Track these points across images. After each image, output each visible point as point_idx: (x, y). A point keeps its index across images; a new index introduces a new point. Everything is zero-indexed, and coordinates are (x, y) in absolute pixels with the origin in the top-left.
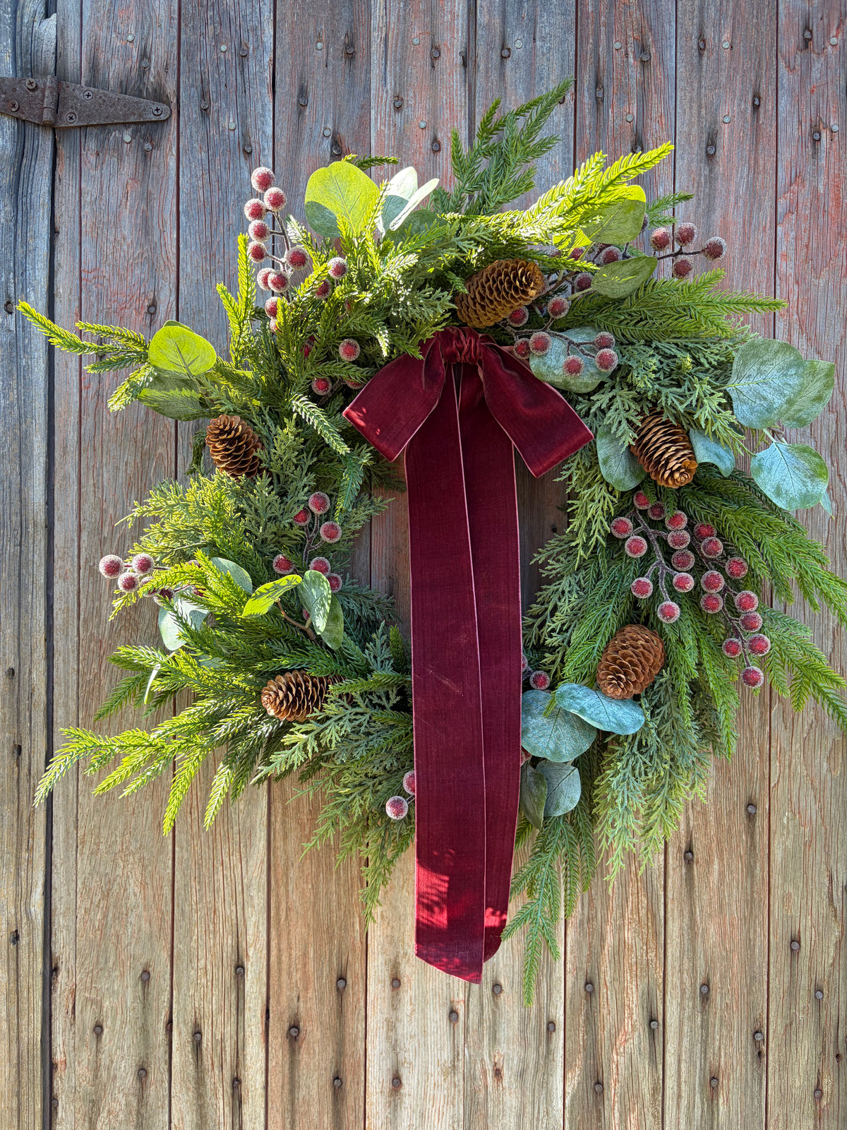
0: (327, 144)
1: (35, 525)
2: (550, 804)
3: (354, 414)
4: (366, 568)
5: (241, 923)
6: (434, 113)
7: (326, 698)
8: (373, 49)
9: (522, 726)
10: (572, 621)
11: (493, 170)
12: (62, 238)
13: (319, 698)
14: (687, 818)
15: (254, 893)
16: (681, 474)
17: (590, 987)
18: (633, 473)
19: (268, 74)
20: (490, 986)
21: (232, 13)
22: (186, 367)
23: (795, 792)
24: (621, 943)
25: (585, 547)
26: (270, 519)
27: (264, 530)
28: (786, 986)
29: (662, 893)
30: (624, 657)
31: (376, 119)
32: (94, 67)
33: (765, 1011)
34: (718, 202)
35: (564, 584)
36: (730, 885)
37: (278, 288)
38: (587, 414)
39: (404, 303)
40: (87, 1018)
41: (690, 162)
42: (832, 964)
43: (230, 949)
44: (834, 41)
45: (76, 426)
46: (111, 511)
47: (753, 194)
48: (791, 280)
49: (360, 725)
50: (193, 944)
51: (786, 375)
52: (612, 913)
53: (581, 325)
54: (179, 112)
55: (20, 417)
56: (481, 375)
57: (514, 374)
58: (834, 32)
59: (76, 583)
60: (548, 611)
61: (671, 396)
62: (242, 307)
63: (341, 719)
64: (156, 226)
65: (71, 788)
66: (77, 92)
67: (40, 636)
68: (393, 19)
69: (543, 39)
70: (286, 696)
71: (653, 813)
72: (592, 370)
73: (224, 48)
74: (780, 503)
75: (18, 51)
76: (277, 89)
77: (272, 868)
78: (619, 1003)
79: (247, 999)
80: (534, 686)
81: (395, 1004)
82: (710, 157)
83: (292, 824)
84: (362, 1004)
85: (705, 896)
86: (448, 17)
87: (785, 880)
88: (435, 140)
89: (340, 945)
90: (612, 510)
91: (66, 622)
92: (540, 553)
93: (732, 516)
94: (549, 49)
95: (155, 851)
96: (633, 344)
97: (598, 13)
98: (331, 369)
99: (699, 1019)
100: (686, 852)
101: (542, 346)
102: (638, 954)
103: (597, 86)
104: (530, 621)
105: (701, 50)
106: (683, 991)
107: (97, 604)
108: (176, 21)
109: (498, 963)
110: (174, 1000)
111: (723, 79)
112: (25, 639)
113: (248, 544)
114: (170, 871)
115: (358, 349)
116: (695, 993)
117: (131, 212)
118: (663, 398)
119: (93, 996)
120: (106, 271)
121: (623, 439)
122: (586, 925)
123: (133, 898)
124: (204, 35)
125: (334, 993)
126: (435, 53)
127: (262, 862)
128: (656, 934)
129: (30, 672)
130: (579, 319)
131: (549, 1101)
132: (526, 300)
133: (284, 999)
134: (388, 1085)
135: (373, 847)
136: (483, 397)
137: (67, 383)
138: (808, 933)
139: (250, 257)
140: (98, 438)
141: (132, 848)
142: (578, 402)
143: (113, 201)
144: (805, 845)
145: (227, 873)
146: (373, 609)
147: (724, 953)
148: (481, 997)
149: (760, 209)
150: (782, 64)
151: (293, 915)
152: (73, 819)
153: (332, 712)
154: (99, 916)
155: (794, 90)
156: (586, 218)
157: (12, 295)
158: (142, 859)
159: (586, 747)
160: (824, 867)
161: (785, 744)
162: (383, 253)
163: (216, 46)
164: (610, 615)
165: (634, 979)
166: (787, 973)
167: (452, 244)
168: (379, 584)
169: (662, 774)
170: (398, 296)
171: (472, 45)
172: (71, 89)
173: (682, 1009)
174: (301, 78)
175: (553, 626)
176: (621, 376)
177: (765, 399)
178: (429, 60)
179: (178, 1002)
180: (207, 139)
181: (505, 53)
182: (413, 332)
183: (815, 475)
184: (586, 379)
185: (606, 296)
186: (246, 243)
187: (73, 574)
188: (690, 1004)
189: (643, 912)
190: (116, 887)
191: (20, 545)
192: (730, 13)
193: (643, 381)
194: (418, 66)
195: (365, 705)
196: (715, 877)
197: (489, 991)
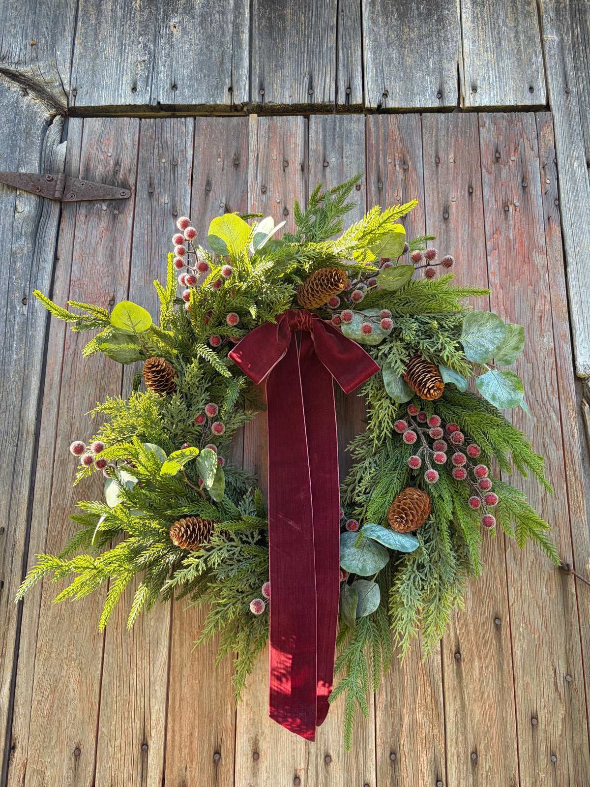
1: (28, 433)
2: (360, 607)
3: (234, 355)
4: (240, 459)
5: (147, 711)
6: (285, 195)
7: (212, 534)
8: (250, 161)
9: (341, 553)
10: (372, 486)
11: (318, 220)
12: (61, 262)
13: (209, 533)
14: (455, 628)
15: (157, 688)
16: (435, 391)
17: (394, 756)
18: (406, 393)
19: (189, 175)
20: (323, 757)
21: (169, 143)
22: (133, 327)
23: (526, 609)
24: (414, 722)
25: (379, 438)
26: (180, 421)
27: (176, 428)
28: (531, 751)
29: (441, 684)
30: (405, 504)
31: (251, 198)
32: (87, 169)
33: (517, 771)
34: (452, 243)
35: (366, 463)
36: (487, 677)
37: (191, 284)
38: (376, 358)
39: (266, 292)
41: (434, 222)
42: (561, 735)
43: (138, 731)
44: (513, 158)
45: (60, 372)
46: (77, 424)
47: (472, 238)
48: (498, 286)
49: (234, 554)
50: (113, 728)
51: (495, 332)
52: (407, 700)
53: (371, 307)
54: (135, 194)
55: (25, 366)
56: (312, 337)
57: (332, 335)
58: (513, 154)
59: (51, 471)
60: (357, 481)
61: (426, 344)
62: (168, 294)
63: (221, 549)
64: (117, 255)
65: (35, 612)
66: (76, 183)
67: (24, 506)
68: (262, 146)
69: (347, 157)
70: (186, 531)
71: (429, 616)
72: (379, 332)
73: (164, 161)
74: (495, 405)
75: (43, 160)
76: (194, 182)
77: (171, 668)
78: (414, 768)
79: (149, 769)
80: (348, 529)
81: (255, 772)
82: (446, 219)
83: (186, 636)
84: (232, 772)
85: (471, 686)
86: (293, 146)
87: (524, 672)
88: (285, 209)
89: (217, 727)
90: (394, 415)
91: (42, 496)
92: (351, 444)
93: (468, 418)
94: (351, 163)
95: (90, 657)
96: (403, 317)
97: (378, 144)
98: (222, 330)
99: (471, 779)
100: (456, 653)
101: (348, 318)
102: (427, 730)
103: (378, 181)
104: (345, 487)
105: (437, 164)
106: (459, 758)
107: (64, 484)
108: (137, 146)
109: (329, 739)
110: (97, 771)
111: (451, 178)
112: (14, 507)
113: (165, 435)
114: (99, 672)
115: (238, 318)
116: (467, 759)
117: (103, 248)
118: (421, 345)
119: (39, 768)
120: (86, 280)
121: (398, 370)
122: (389, 709)
123: (72, 693)
124: (153, 154)
125: (212, 765)
126: (286, 164)
127: (164, 664)
128: (438, 715)
129: (15, 530)
130: (371, 303)
132: (338, 290)
133: (175, 769)
135: (242, 645)
136: (314, 351)
137: (56, 345)
138: (542, 712)
139: (175, 266)
140: (73, 379)
141: (73, 655)
142: (371, 351)
143: (93, 241)
144: (536, 647)
145: (139, 673)
146: (244, 483)
147: (486, 729)
148: (316, 766)
149: (477, 247)
150: (484, 170)
151: (184, 703)
152: (34, 634)
153: (216, 543)
154: (47, 707)
155: (491, 184)
156: (371, 241)
157: (27, 294)
158: (80, 663)
159: (383, 566)
160: (550, 663)
161: (517, 576)
162: (253, 262)
163: (159, 159)
164: (395, 481)
165: (424, 749)
166: (530, 742)
167: (294, 258)
168: (248, 469)
169: (434, 586)
170: (262, 289)
171: (307, 160)
172: (73, 181)
173: (459, 772)
174: (208, 177)
175: (360, 489)
176: (396, 334)
177: (483, 346)
178: (282, 168)
179: (100, 772)
180: (151, 208)
181: (326, 164)
182: (271, 308)
183: (515, 389)
184: (375, 337)
185: (386, 290)
186: (173, 257)
187: (49, 465)
188: (465, 767)
189: (428, 698)
190: (60, 684)
191: (17, 446)
192: (453, 144)
193: (409, 336)
194: (276, 170)
195: (238, 541)
196: (476, 671)
197: (321, 761)
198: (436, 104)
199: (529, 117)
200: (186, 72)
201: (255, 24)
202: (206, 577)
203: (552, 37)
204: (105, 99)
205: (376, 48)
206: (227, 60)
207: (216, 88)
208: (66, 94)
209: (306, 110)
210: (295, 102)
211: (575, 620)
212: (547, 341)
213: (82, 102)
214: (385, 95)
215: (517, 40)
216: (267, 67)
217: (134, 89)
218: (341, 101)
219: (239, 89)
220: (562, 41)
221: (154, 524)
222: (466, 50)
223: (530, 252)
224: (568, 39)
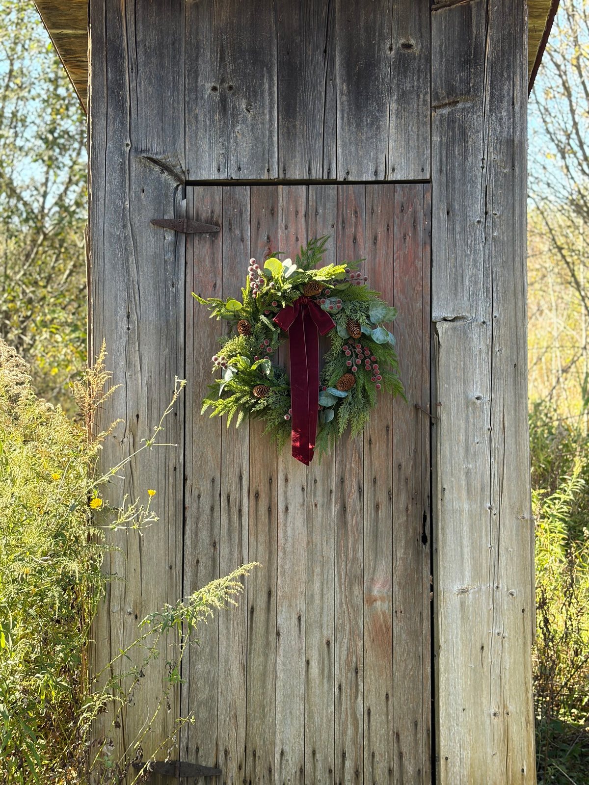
0: (266, 238)
1: (181, 348)
2: (326, 418)
3: (276, 320)
4: (277, 361)
5: (241, 464)
6: (297, 230)
7: (269, 391)
8: (279, 212)
9: (319, 399)
10: (332, 373)
12: (188, 265)
13: (267, 392)
14: (369, 431)
15: (245, 455)
16: (357, 335)
17: (342, 481)
18: (347, 335)
19: (249, 218)
20: (314, 480)
21: (238, 200)
22: (234, 309)
23: (400, 423)
24: (351, 467)
25: (336, 353)
26: (254, 346)
27: (253, 349)
28: (398, 478)
29: (363, 453)
30: (344, 380)
31: (280, 231)
32: (198, 215)
33: (392, 486)
34: (378, 256)
35: (331, 364)
36: (382, 450)
37: (256, 288)
38: (335, 320)
39: (289, 294)
40: (196, 493)
41: (369, 245)
42: (411, 472)
43: (238, 472)
44: (410, 210)
45: (193, 320)
46: (203, 345)
47: (387, 253)
48: (398, 278)
49: (277, 399)
50: (227, 471)
51: (382, 310)
52: (348, 459)
53: (333, 297)
54: (222, 229)
55: (177, 317)
56: (309, 307)
57: (317, 308)
58: (410, 207)
59: (192, 366)
60: (327, 371)
62: (247, 293)
63: (273, 397)
64: (216, 261)
66: (193, 223)
68: (285, 203)
69: (328, 209)
70: (259, 391)
72: (336, 309)
73: (236, 210)
74: (378, 342)
75: (175, 211)
76: (251, 223)
77: (251, 448)
78: (350, 484)
79: (243, 486)
80: (322, 390)
81: (286, 487)
82: (375, 244)
83: (256, 435)
84: (277, 486)
85: (375, 453)
86: (300, 203)
87: (397, 448)
88: (297, 238)
89: (270, 470)
90: (342, 344)
91: (189, 377)
92: (325, 355)
93: (372, 345)
94: (330, 212)
95: (216, 443)
96: (346, 302)
97: (343, 202)
98: (270, 308)
99: (373, 488)
100: (369, 441)
101: (324, 302)
102: (356, 470)
103: (343, 223)
104: (322, 373)
105: (372, 213)
106: (368, 480)
107: (199, 372)
108: (222, 202)
109: (316, 474)
110: (222, 487)
111: (379, 221)
113: (249, 353)
114: (220, 449)
115: (277, 304)
116: (372, 481)
117: (208, 258)
119: (198, 486)
120: (201, 275)
121: (343, 326)
122: (341, 462)
123: (209, 458)
124: (230, 207)
125: (269, 484)
126: (297, 213)
127: (248, 446)
128: (361, 465)
131: (331, 513)
133: (254, 486)
134: (284, 510)
135: (280, 435)
136: (309, 314)
138: (403, 463)
140: (199, 323)
141: (209, 443)
142: (332, 317)
143: (203, 254)
144: (403, 438)
145: (237, 450)
146: (281, 372)
147: (380, 470)
148: (311, 484)
149: (389, 258)
150: (395, 217)
151: (256, 461)
152: (191, 435)
153: (271, 395)
154: (199, 463)
155: (399, 224)
156: (330, 276)
157: (174, 282)
158: (212, 446)
159: (335, 403)
160: (408, 444)
161: (397, 410)
162: (283, 283)
163: (233, 210)
164: (341, 371)
165: (355, 477)
166: (398, 475)
168: (281, 365)
169: (356, 412)
171: (307, 210)
172: (191, 222)
173: (368, 486)
174: (258, 220)
175: (328, 374)
177: (378, 316)
178: (295, 215)
180: (231, 238)
181: (317, 213)
183: (387, 335)
184: (335, 311)
185: (340, 290)
186: (249, 276)
187: (191, 362)
188: (371, 484)
189: (357, 458)
190: (204, 454)
191: (176, 354)
192: (381, 202)
193: (347, 312)
194: (292, 217)
195: (278, 395)
196: (377, 448)
197: (313, 482)
198: (374, 179)
199: (420, 186)
200: (245, 160)
201: (281, 131)
202: (267, 408)
203: (436, 138)
204: (204, 176)
205: (344, 145)
206: (266, 152)
207: (261, 170)
208: (184, 172)
209: (307, 183)
210: (302, 178)
211: (420, 427)
212: (419, 305)
213: (192, 178)
214: (348, 173)
215: (418, 140)
216: (287, 158)
217: (219, 170)
218: (325, 177)
219: (273, 170)
220: (441, 141)
221: (246, 388)
222: (390, 147)
223: (415, 261)
224: (444, 139)
